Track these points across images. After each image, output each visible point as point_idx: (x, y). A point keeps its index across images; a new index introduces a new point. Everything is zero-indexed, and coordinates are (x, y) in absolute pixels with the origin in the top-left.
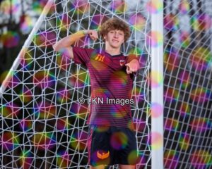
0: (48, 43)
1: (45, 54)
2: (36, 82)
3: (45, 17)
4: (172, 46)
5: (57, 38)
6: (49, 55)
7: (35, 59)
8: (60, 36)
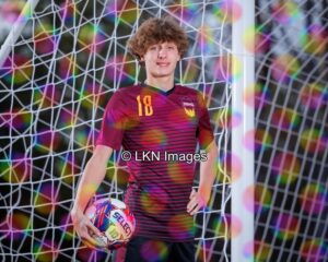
0: (37, 61)
1: (32, 82)
2: (14, 134)
3: (32, 12)
4: (271, 67)
5: (55, 53)
6: (39, 83)
7: (12, 92)
8: (60, 47)
